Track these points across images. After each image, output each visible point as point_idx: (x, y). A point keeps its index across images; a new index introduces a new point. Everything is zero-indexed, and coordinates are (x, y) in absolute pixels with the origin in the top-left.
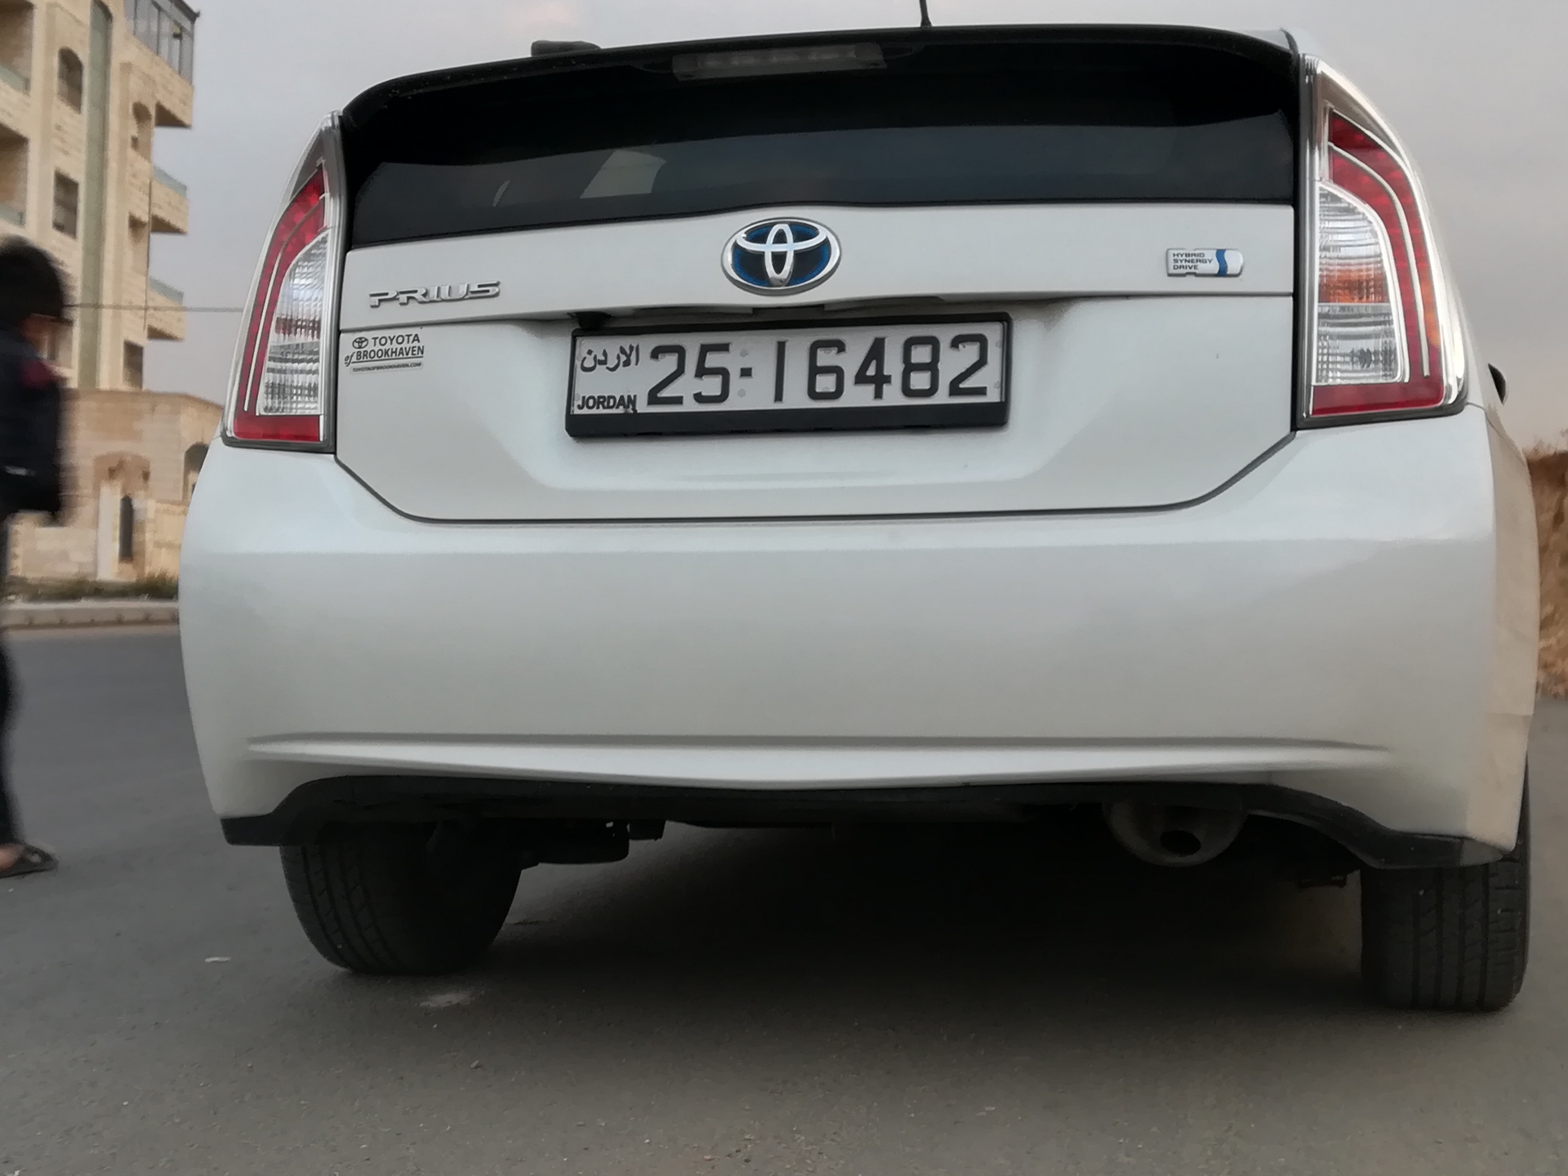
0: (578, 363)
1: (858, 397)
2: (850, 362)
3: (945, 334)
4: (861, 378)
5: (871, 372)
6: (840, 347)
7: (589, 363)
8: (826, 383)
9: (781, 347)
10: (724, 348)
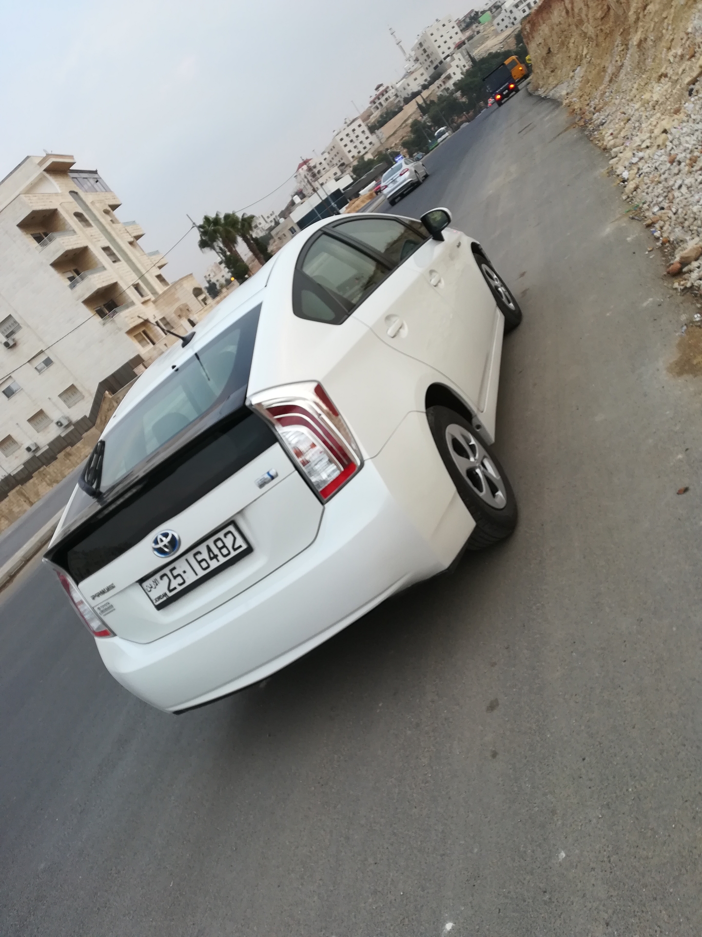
0: (147, 591)
1: (214, 564)
2: (205, 555)
3: (221, 535)
4: (211, 559)
5: (212, 555)
6: (199, 553)
7: (149, 589)
8: (204, 564)
9: (187, 560)
10: (174, 568)
